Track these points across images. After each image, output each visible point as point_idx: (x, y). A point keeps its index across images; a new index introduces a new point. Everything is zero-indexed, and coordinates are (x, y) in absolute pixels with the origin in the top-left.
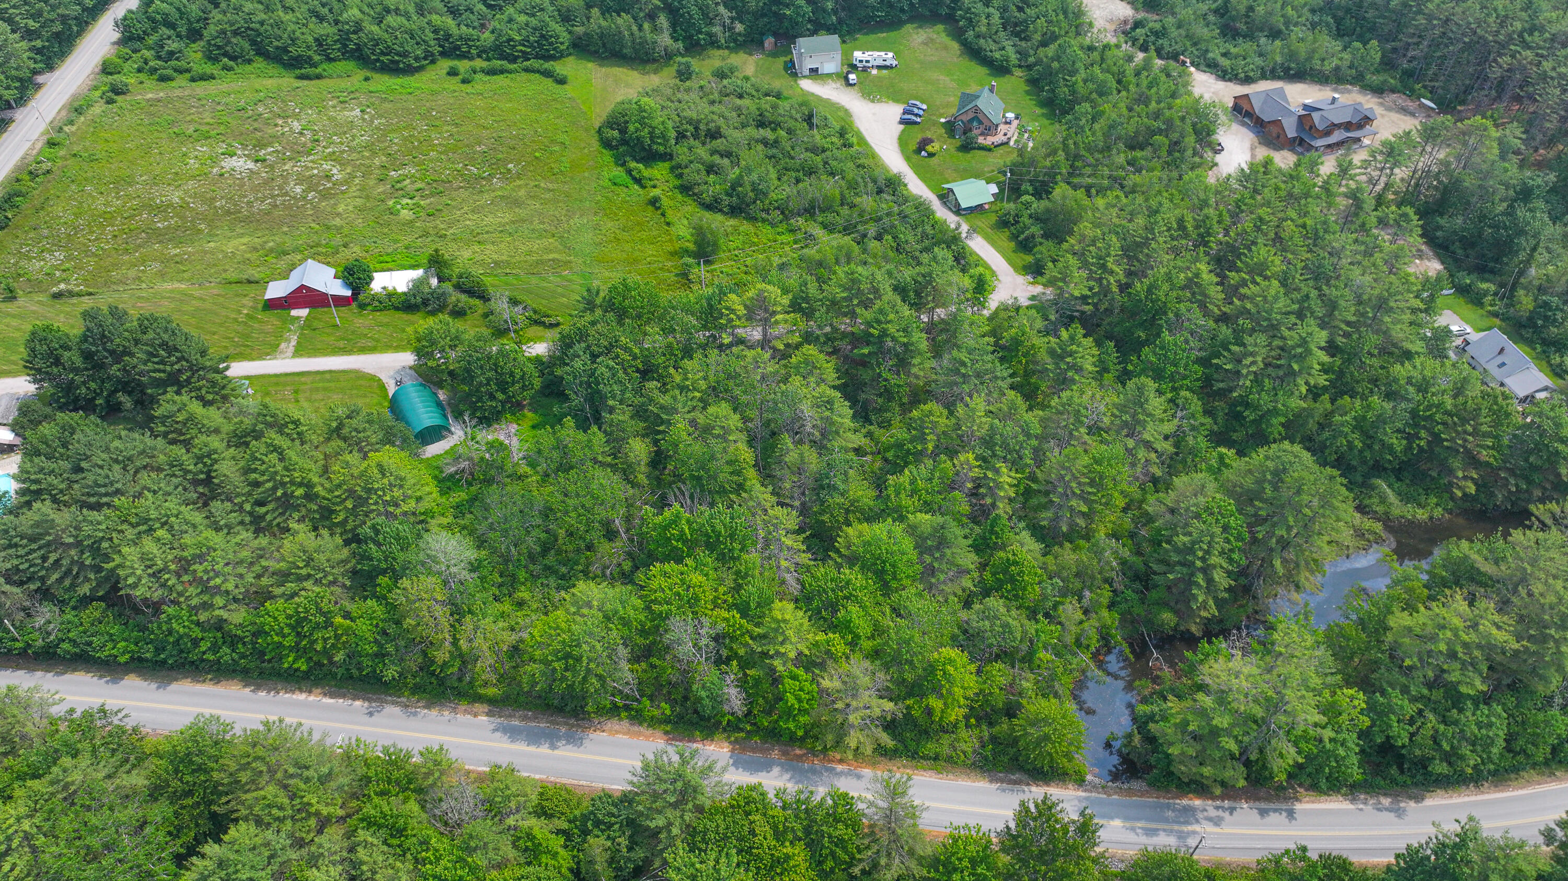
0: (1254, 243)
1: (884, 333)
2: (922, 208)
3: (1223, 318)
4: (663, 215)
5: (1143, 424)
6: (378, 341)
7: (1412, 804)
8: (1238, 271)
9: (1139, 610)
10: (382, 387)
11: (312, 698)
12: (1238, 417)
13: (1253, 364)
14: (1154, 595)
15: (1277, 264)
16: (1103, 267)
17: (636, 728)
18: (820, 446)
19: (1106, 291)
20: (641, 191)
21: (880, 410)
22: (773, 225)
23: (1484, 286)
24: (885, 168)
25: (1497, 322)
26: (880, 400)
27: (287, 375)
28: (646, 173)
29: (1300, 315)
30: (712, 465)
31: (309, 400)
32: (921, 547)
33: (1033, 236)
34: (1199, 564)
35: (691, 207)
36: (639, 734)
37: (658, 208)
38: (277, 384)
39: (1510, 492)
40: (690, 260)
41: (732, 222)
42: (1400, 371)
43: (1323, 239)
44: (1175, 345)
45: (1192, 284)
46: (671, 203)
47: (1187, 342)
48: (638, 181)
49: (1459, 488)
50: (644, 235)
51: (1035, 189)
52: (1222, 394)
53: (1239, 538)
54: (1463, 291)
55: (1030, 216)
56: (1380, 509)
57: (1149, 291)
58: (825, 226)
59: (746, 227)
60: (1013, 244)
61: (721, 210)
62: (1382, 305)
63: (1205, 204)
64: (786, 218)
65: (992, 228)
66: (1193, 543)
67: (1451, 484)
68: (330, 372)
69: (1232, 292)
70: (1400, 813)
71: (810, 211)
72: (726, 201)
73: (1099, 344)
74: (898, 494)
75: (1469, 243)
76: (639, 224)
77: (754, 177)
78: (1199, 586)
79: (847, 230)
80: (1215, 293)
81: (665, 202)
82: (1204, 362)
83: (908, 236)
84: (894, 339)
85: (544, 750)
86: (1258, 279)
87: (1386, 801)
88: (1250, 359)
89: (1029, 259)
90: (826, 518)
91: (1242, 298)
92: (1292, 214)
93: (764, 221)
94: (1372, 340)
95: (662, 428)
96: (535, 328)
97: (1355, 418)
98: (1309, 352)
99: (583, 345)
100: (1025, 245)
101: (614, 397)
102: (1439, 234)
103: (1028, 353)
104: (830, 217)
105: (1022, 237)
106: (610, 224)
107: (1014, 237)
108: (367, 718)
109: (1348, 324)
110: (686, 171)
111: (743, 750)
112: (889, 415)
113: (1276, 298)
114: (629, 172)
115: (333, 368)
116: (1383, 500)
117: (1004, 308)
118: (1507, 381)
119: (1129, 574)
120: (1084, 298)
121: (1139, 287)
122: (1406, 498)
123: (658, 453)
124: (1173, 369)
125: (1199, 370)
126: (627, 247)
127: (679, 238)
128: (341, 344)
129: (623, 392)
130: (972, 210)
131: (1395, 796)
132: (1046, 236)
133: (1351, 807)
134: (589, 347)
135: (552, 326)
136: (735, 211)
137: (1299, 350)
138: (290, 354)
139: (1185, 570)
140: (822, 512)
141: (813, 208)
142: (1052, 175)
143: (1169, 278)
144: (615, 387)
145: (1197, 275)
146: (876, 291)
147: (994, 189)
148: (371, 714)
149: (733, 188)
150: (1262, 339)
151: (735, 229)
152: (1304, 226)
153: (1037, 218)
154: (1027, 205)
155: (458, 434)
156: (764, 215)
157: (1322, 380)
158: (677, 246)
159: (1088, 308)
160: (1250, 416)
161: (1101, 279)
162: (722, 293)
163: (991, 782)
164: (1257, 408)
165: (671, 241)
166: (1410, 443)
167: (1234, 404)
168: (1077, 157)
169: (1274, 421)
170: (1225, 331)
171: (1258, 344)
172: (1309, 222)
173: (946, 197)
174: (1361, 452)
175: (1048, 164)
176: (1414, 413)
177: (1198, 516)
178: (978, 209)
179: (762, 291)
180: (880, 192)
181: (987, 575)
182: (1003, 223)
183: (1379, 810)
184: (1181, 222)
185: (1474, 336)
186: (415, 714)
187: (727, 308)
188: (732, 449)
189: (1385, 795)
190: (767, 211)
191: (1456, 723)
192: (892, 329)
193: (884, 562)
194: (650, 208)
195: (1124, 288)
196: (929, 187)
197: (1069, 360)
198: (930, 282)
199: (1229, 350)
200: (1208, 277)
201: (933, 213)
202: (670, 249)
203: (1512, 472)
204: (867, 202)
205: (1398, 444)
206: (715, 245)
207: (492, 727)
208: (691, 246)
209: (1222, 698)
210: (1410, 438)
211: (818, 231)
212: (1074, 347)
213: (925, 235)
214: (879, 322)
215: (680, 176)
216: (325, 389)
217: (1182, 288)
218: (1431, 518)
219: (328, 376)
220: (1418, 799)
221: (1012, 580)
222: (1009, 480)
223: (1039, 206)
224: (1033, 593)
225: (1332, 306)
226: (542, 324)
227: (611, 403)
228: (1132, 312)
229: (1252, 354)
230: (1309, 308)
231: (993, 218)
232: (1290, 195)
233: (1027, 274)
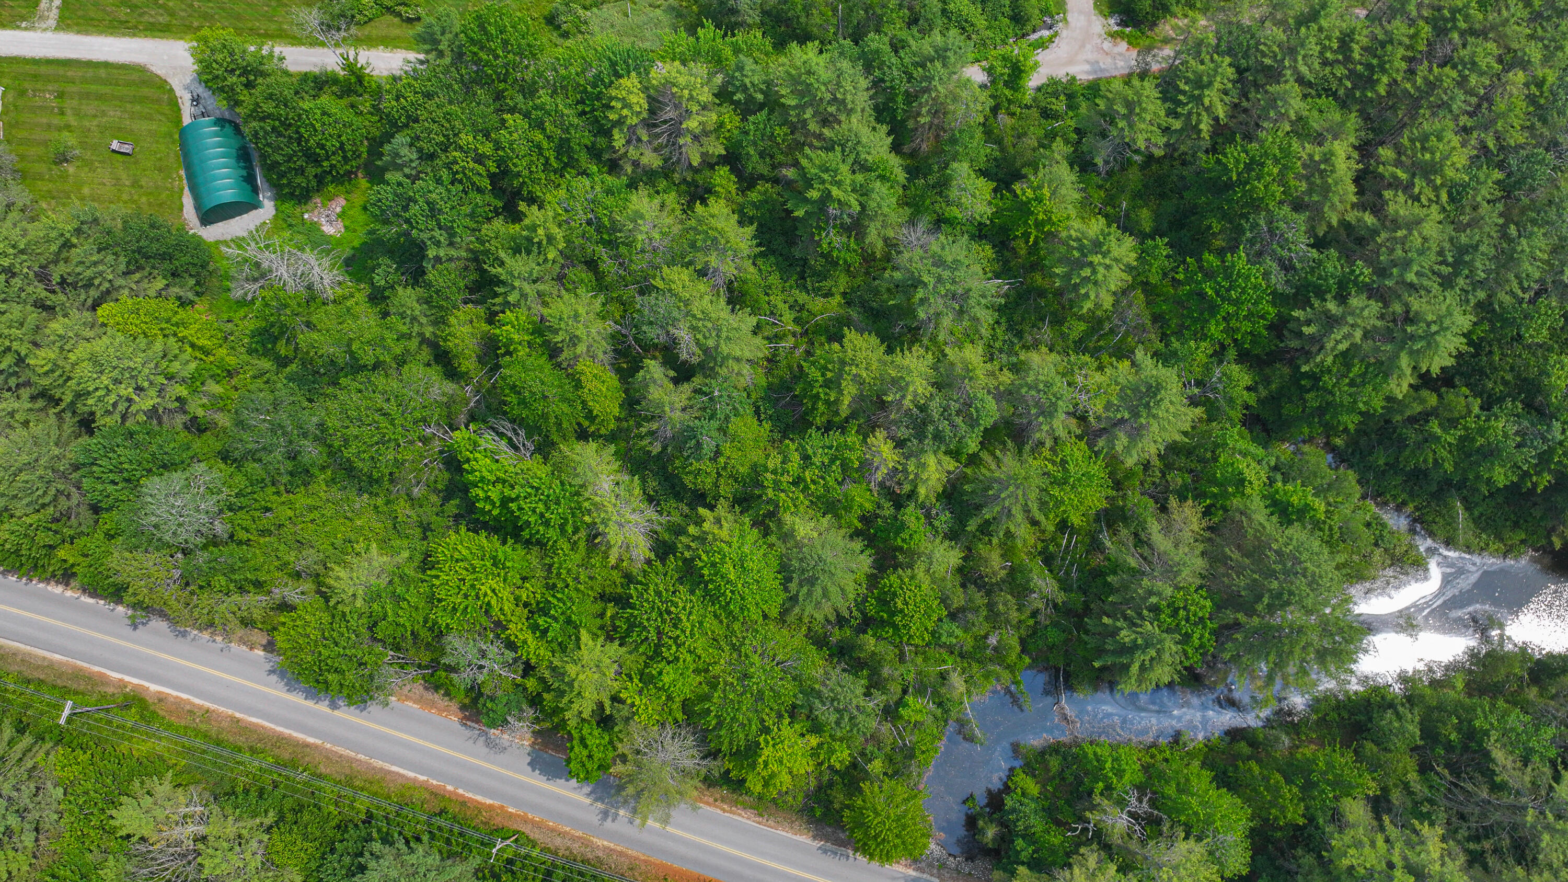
6: (172, 14)
10: (174, 102)
11: (69, 593)
13: (1344, 339)
15: (1460, 163)
17: (429, 695)
27: (49, 62)
31: (77, 113)
36: (433, 705)
38: (35, 77)
45: (1315, 172)
68: (106, 65)
73: (1144, 243)
85: (323, 707)
88: (1346, 328)
96: (389, 18)
98: (1433, 342)
108: (129, 630)
111: (545, 746)
115: (112, 59)
117: (1052, 88)
124: (1232, 309)
128: (123, 13)
135: (409, 20)
137: (1420, 342)
138: (52, 22)
140: (687, 467)
148: (135, 627)
152: (1540, 84)
155: (267, 209)
160: (1315, 398)
163: (814, 838)
164: (1328, 394)
166: (1521, 482)
169: (1343, 418)
177: (1154, 612)
179: (674, 76)
181: (872, 603)
186: (184, 634)
187: (620, 98)
195: (1217, 139)
198: (928, 89)
199: (1324, 299)
207: (268, 666)
214: (823, 180)
216: (100, 97)
219: (102, 73)
226: (399, 15)
230: (1470, 264)
233: (1111, 14)
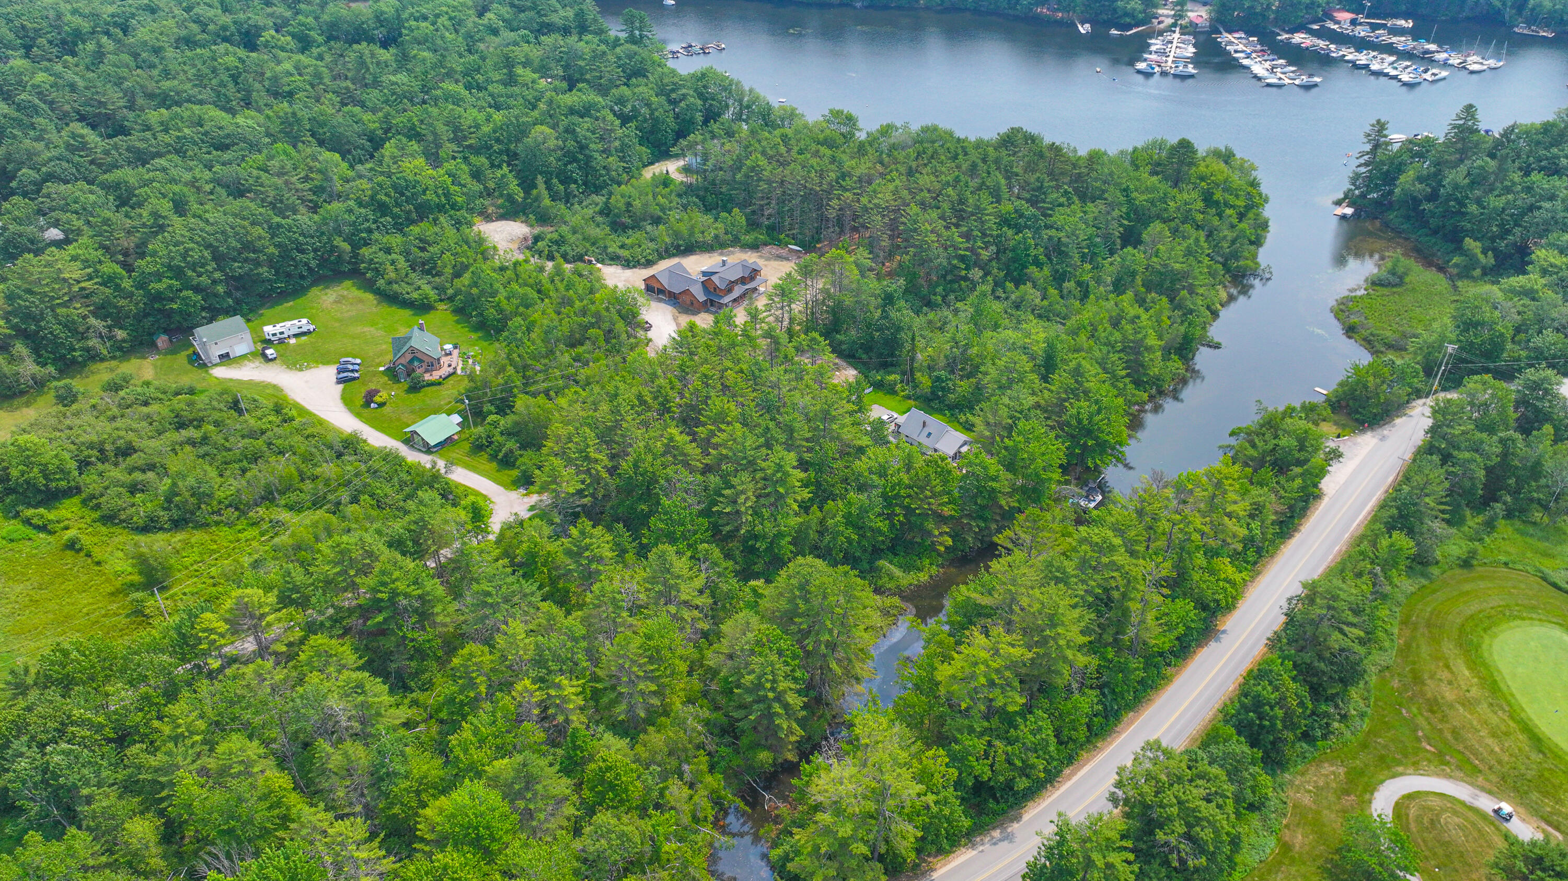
0: (708, 397)
1: (394, 594)
2: (389, 457)
3: (707, 470)
4: (89, 555)
5: (676, 588)
7: (1016, 825)
8: (704, 425)
9: (737, 762)
12: (752, 550)
13: (746, 502)
14: (744, 741)
15: (733, 410)
16: (587, 458)
18: (363, 737)
19: (597, 479)
20: (51, 539)
21: (417, 674)
22: (230, 525)
23: (892, 377)
24: (337, 431)
25: (912, 402)
26: (413, 664)
28: (52, 516)
29: (768, 446)
30: (243, 809)
32: (510, 796)
33: (511, 451)
34: (771, 695)
35: (123, 538)
37: (81, 550)
39: (975, 533)
40: (139, 595)
41: (179, 537)
42: (861, 465)
43: (761, 377)
44: (676, 506)
45: (670, 448)
46: (95, 540)
47: (684, 500)
48: (43, 528)
49: (941, 544)
50: (69, 586)
51: (497, 407)
52: (731, 535)
53: (795, 657)
54: (879, 386)
55: (502, 434)
56: (891, 585)
57: (636, 466)
58: (290, 508)
59: (198, 536)
60: (494, 465)
61: (161, 529)
62: (826, 416)
63: (654, 376)
64: (243, 513)
65: (468, 455)
66: (759, 678)
67: (933, 543)
69: (706, 445)
70: (1009, 838)
71: (268, 497)
72: (164, 515)
73: (609, 529)
74: (466, 751)
75: (868, 347)
76: (58, 575)
77: (191, 481)
78: (778, 715)
79: (317, 503)
80: (693, 450)
81: (86, 540)
82: (706, 513)
83: (385, 489)
84: (406, 595)
86: (723, 427)
87: (996, 834)
88: (743, 497)
89: (515, 473)
90: (396, 810)
91: (716, 446)
92: (729, 364)
93: (217, 524)
94: (832, 448)
95: (164, 794)
97: (843, 517)
98: (787, 474)
99: (25, 738)
100: (507, 462)
101: (87, 783)
102: (844, 347)
103: (546, 561)
104: (293, 497)
105: (501, 455)
106: (19, 588)
107: (493, 457)
109: (807, 440)
110: (102, 500)
112: (427, 675)
113: (744, 437)
114: (28, 522)
116: (891, 577)
117: (507, 527)
118: (937, 446)
119: (716, 731)
120: (580, 493)
121: (625, 465)
122: (907, 568)
123: (169, 824)
124: (682, 528)
125: (704, 522)
126: (52, 605)
127: (117, 575)
129: (97, 773)
130: (442, 445)
131: (1001, 825)
132: (523, 447)
133: (974, 852)
134: (33, 738)
136: (177, 524)
137: (779, 475)
139: (762, 706)
140: (391, 805)
141: (271, 493)
142: (508, 390)
143: (648, 449)
144: (85, 771)
145: (671, 439)
146: (370, 554)
147: (457, 419)
149: (169, 500)
150: (745, 476)
151: (186, 543)
152: (742, 371)
153: (508, 433)
154: (495, 424)
156: (216, 518)
157: (806, 494)
158: (118, 583)
159: (586, 501)
160: (761, 545)
161: (588, 470)
162: (192, 616)
164: (764, 537)
165: (108, 580)
166: (891, 522)
167: (745, 540)
168: (526, 367)
169: (783, 543)
170: (714, 480)
171: (743, 481)
172: (745, 367)
173: (411, 440)
174: (859, 543)
175: (501, 381)
176: (884, 496)
177: (752, 652)
178: (449, 441)
179: (240, 598)
180: (339, 455)
181: (586, 793)
182: (478, 448)
183: (995, 844)
184: (640, 397)
185: (901, 419)
187: (204, 631)
188: (261, 781)
189: (994, 828)
190: (218, 512)
191: (1017, 740)
192: (401, 586)
193: (477, 828)
194: (69, 553)
195: (612, 471)
196: (390, 435)
197: (587, 554)
198: (424, 527)
199: (723, 496)
200: (681, 439)
201: (403, 459)
202: (110, 589)
203: (969, 516)
204: (329, 469)
205: (883, 525)
206: (167, 571)
208: (136, 578)
209: (838, 810)
210: (890, 517)
211: (285, 515)
212: (588, 540)
213: (402, 484)
214: (384, 584)
215: (98, 507)
217: (663, 455)
218: (931, 577)
220: (1018, 818)
221: (612, 787)
222: (573, 690)
223: (505, 422)
224: (636, 790)
225: (790, 430)
227: (85, 791)
228: (627, 489)
229: (743, 492)
230: (772, 437)
231: (467, 446)
232: (720, 348)
233: (519, 488)
